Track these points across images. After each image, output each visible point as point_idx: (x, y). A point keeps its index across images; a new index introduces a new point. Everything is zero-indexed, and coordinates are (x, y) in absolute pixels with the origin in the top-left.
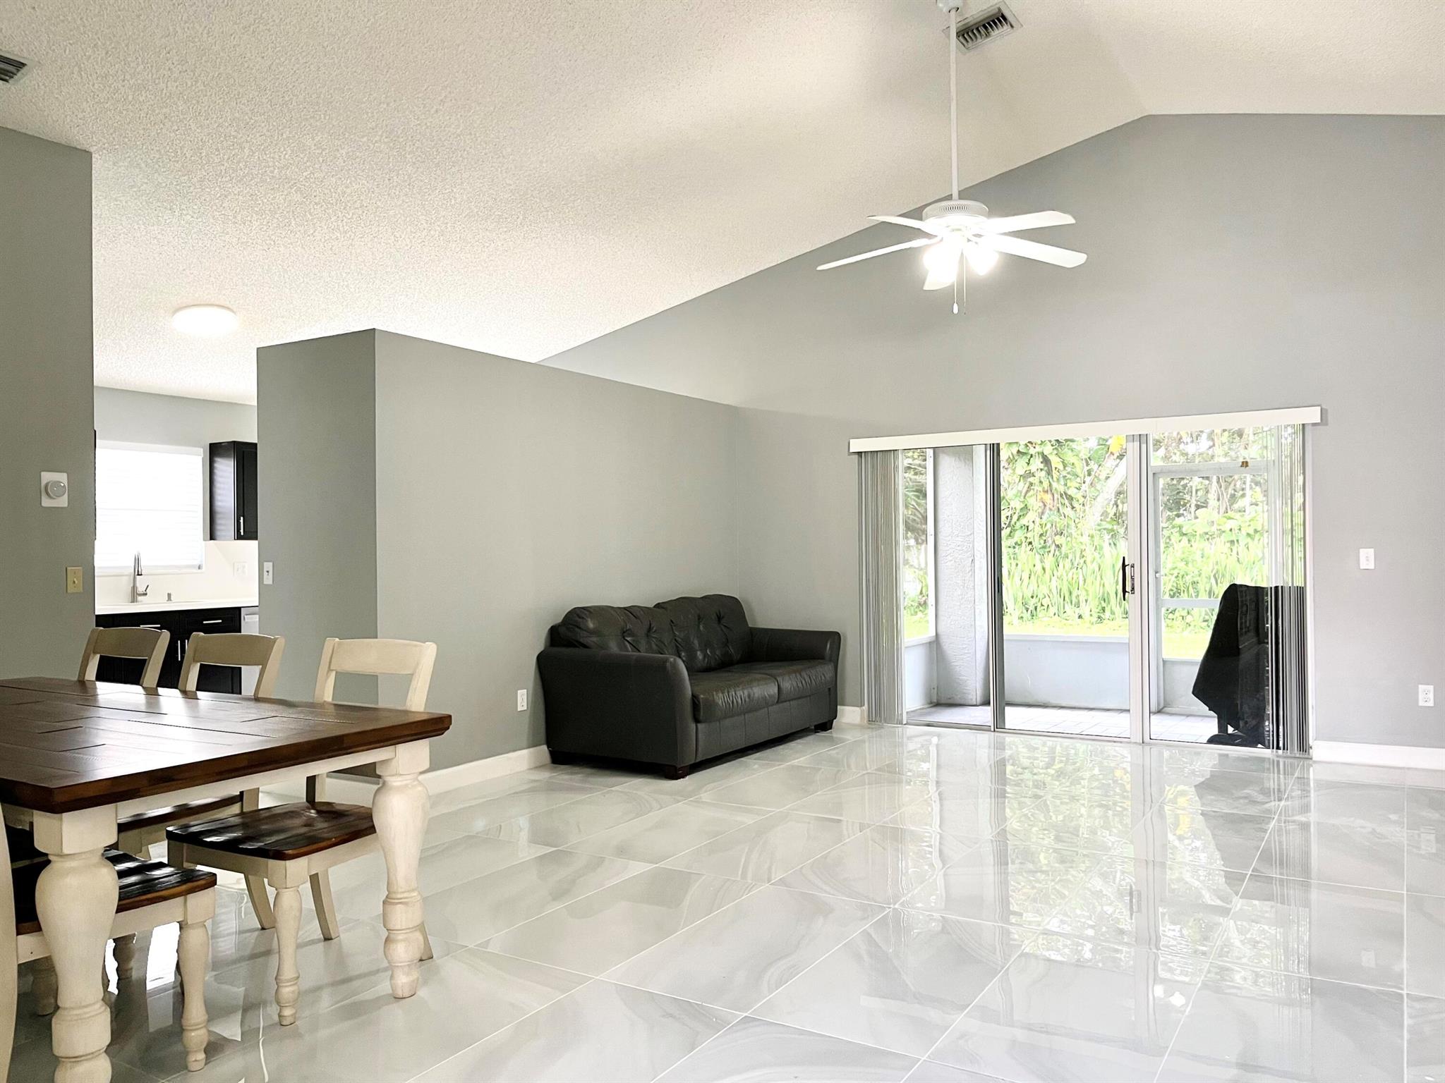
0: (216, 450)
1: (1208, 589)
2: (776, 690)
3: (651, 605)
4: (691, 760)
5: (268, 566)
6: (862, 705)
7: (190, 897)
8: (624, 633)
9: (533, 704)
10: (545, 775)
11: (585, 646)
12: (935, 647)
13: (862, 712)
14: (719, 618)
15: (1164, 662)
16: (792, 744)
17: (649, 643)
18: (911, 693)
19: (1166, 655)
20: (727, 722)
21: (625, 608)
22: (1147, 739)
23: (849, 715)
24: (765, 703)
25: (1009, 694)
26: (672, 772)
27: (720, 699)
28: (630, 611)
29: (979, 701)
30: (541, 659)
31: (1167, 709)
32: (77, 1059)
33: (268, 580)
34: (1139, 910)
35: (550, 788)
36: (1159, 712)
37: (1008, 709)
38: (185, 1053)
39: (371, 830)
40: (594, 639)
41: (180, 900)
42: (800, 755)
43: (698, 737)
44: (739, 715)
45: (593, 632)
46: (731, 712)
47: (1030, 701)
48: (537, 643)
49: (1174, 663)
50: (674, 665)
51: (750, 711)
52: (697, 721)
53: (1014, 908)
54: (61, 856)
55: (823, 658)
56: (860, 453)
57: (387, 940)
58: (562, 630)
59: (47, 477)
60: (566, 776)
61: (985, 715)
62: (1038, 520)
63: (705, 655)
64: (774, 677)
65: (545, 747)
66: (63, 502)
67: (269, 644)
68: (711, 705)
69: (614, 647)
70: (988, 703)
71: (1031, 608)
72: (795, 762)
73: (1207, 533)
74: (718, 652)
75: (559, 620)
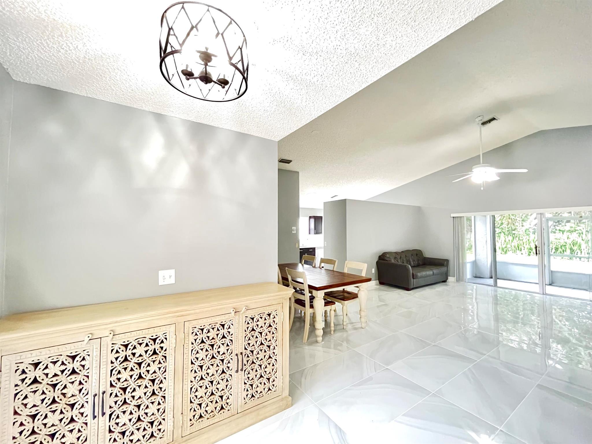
0: (310, 217)
1: (570, 247)
2: (432, 273)
3: (400, 252)
4: (412, 287)
5: (325, 242)
6: (454, 277)
7: (332, 306)
8: (395, 258)
9: (375, 271)
10: (378, 287)
11: (387, 261)
12: (475, 264)
13: (455, 279)
14: (417, 255)
15: (552, 271)
16: (436, 285)
17: (400, 260)
18: (468, 274)
19: (552, 269)
20: (420, 279)
21: (395, 252)
22: (544, 293)
23: (451, 279)
24: (429, 276)
25: (499, 276)
26: (408, 289)
27: (419, 274)
28: (396, 253)
29: (489, 277)
30: (377, 262)
31: (552, 284)
32: (319, 329)
33: (326, 245)
34: (542, 338)
35: (379, 290)
36: (550, 285)
37: (498, 280)
38: (331, 331)
39: (357, 297)
40: (389, 259)
41: (330, 306)
42: (439, 288)
43: (413, 282)
44: (424, 278)
45: (388, 258)
46: (422, 277)
47: (505, 278)
48: (376, 259)
49: (554, 272)
50: (408, 266)
51: (426, 277)
52: (413, 279)
53: (500, 332)
54: (317, 297)
55: (444, 265)
56: (454, 217)
57: (360, 317)
58: (382, 257)
59: (293, 228)
60: (383, 287)
61: (491, 281)
62: (507, 227)
63: (414, 263)
64: (432, 270)
65: (378, 281)
66: (295, 232)
67: (335, 261)
68: (417, 276)
69: (393, 261)
70: (492, 278)
71: (505, 250)
72: (438, 290)
73: (570, 230)
74: (417, 263)
75: (381, 254)
